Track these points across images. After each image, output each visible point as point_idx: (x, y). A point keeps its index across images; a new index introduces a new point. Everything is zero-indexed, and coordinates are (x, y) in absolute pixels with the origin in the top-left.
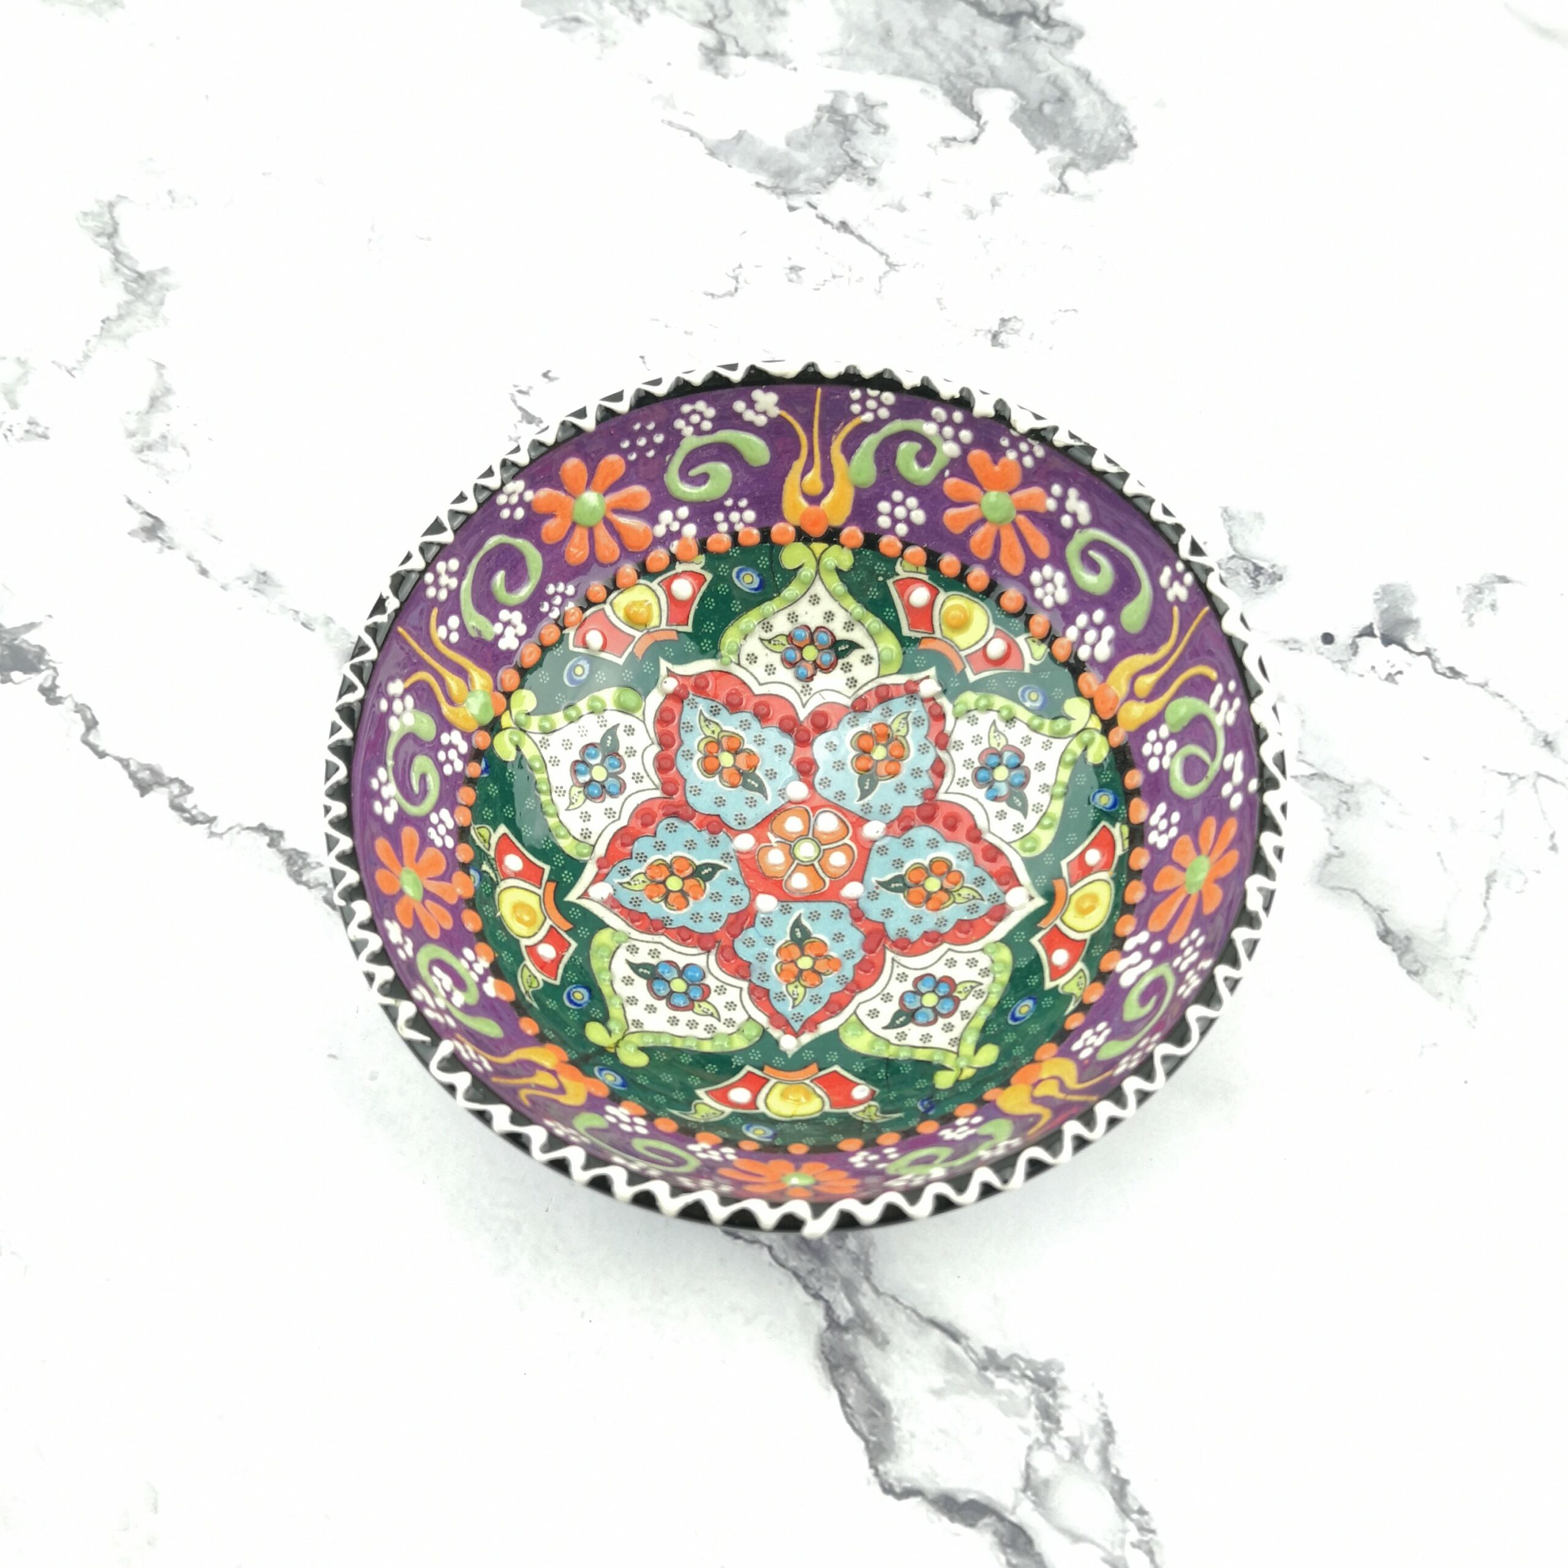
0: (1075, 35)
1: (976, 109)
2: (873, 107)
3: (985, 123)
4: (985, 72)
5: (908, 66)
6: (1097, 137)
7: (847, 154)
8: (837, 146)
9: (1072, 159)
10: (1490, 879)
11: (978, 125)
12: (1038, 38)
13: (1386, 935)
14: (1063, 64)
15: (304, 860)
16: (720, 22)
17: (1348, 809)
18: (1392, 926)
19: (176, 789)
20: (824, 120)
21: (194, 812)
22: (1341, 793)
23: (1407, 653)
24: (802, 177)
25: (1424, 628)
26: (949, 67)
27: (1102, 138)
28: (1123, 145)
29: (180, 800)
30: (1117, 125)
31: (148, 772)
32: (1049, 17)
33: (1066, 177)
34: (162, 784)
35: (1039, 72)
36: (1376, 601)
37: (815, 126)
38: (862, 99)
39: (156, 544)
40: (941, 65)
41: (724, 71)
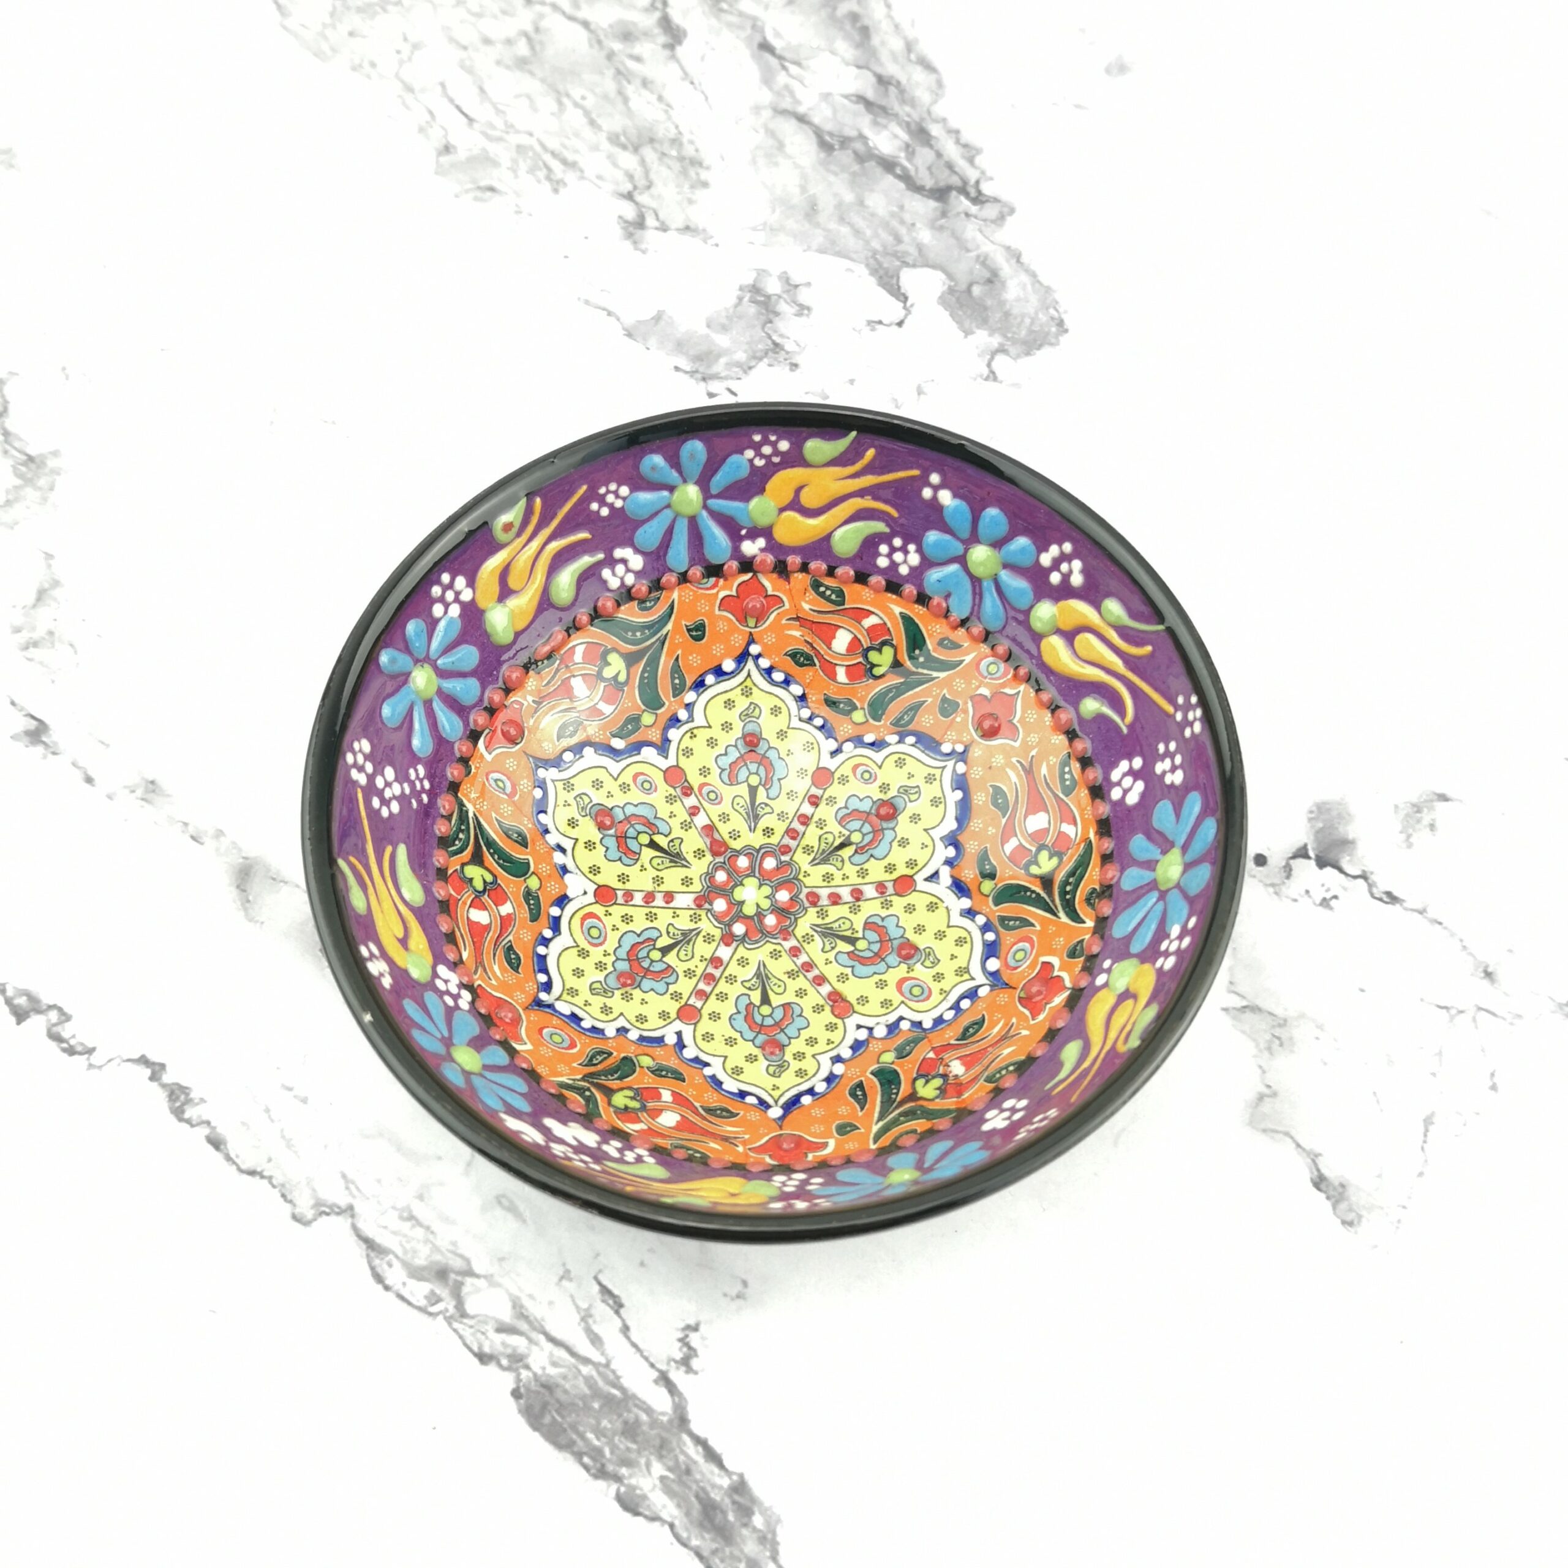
0: (1006, 212)
1: (903, 291)
2: (796, 286)
3: (912, 305)
4: (913, 250)
5: (833, 243)
6: (1027, 321)
7: (770, 337)
8: (758, 329)
9: (1001, 345)
10: (1428, 1121)
11: (905, 308)
12: (967, 215)
13: (1320, 1182)
14: (992, 242)
15: (187, 1094)
16: (640, 194)
17: (1281, 1045)
18: (1325, 1171)
19: (53, 1016)
20: (746, 299)
21: (72, 1042)
22: (1273, 1027)
23: (1342, 876)
24: (723, 361)
25: (1361, 849)
26: (876, 245)
27: (1032, 323)
28: (1054, 329)
29: (58, 1029)
30: (1047, 308)
31: (25, 998)
32: (979, 192)
33: (994, 365)
34: (39, 1012)
35: (968, 250)
36: (1310, 820)
37: (736, 306)
38: (785, 279)
39: (40, 749)
40: (867, 242)
41: (643, 246)
